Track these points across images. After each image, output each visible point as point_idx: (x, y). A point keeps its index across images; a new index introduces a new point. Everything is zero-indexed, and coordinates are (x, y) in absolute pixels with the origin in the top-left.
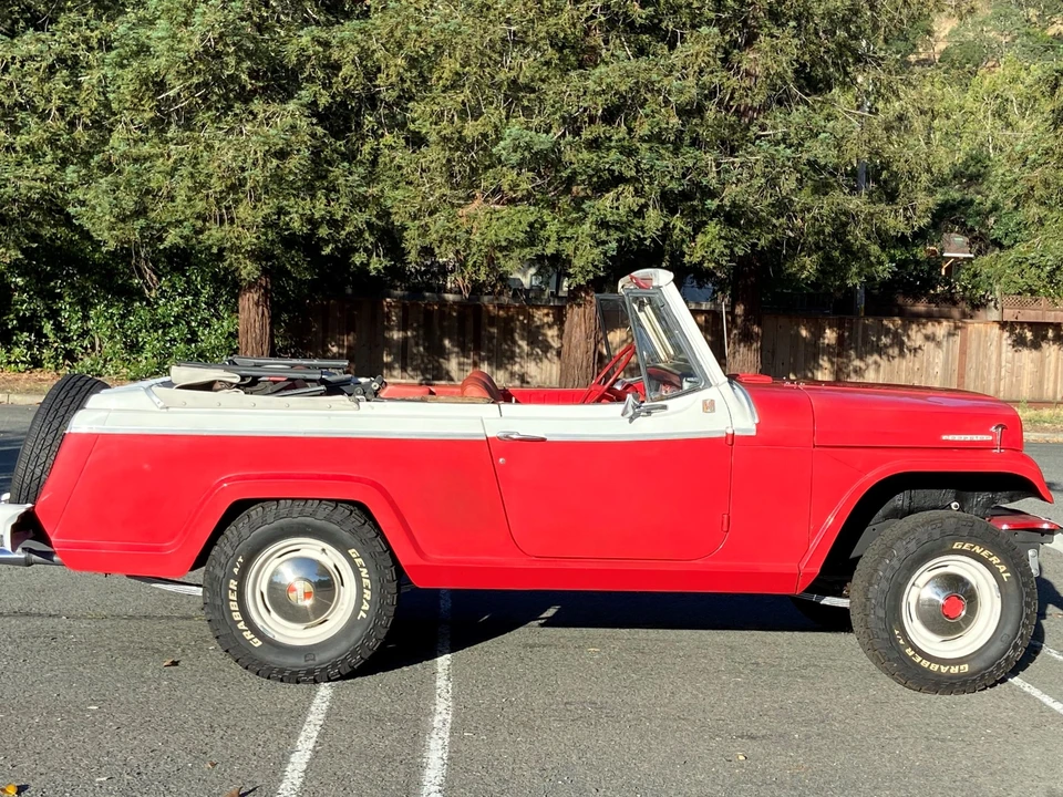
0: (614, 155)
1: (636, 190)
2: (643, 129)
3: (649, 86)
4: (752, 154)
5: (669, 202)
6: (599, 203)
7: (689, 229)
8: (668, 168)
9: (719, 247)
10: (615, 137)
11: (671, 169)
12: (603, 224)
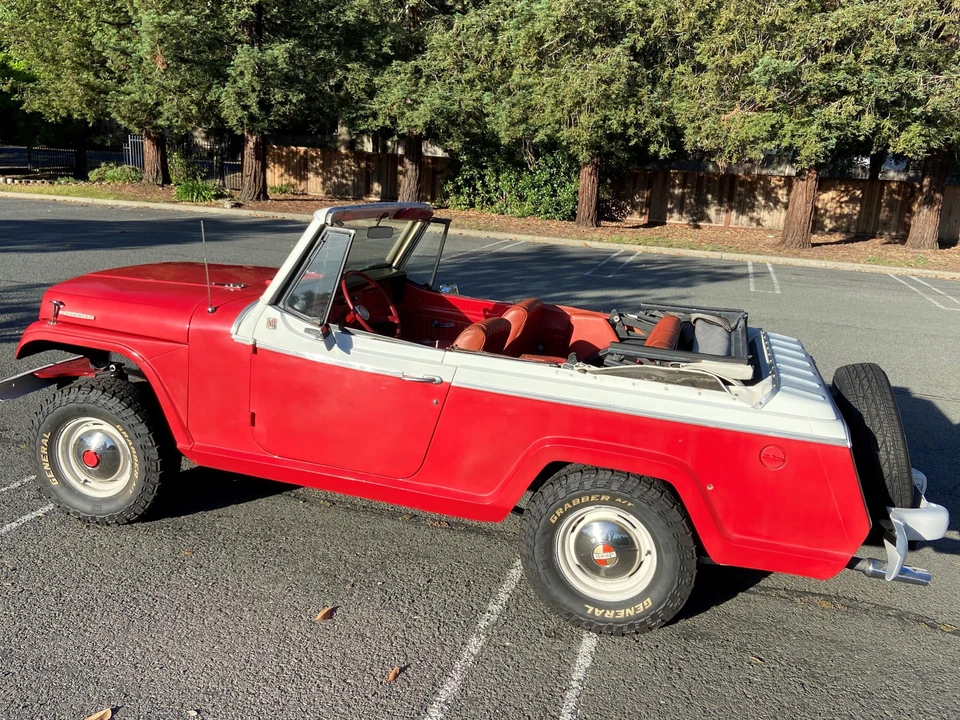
0: (842, 75)
1: (856, 100)
2: (868, 55)
3: (877, 24)
4: (954, 72)
5: (882, 108)
6: (825, 111)
7: (895, 128)
8: (884, 84)
9: (918, 142)
10: (844, 62)
11: (886, 84)
12: (827, 126)
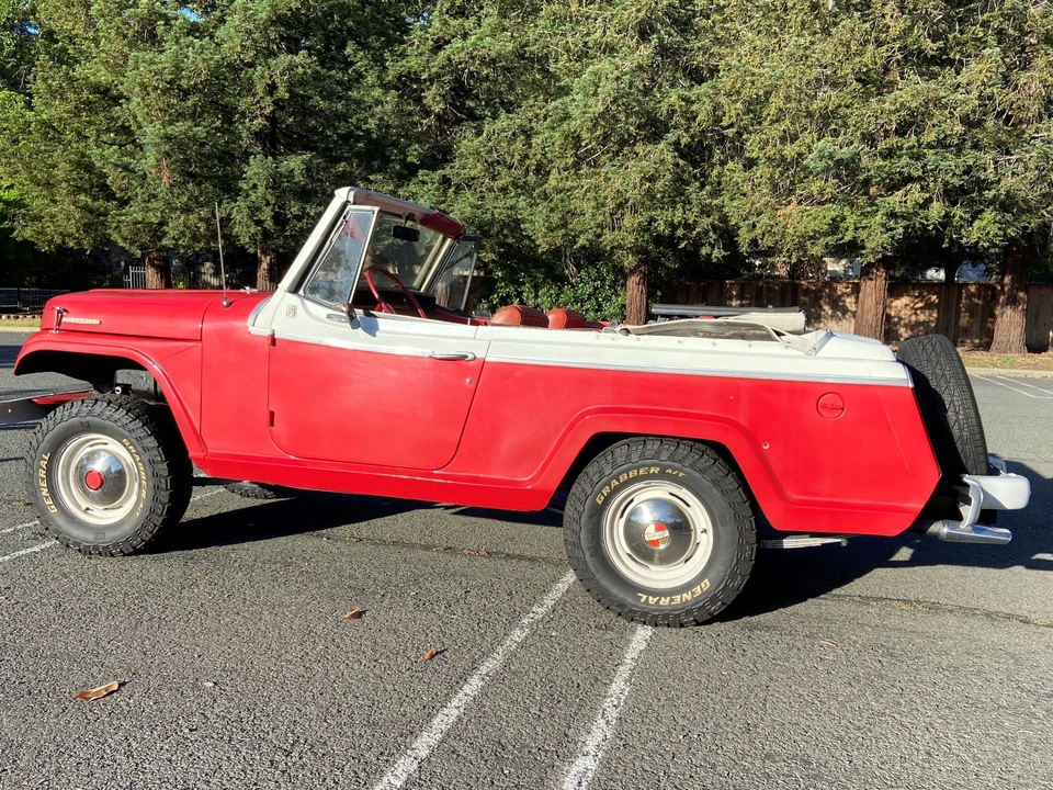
0: (905, 160)
1: (922, 188)
2: (930, 136)
3: (937, 102)
4: (1027, 151)
5: (952, 195)
6: (890, 199)
7: (967, 216)
8: (950, 167)
9: (994, 229)
10: (906, 145)
11: (953, 167)
12: (892, 215)
